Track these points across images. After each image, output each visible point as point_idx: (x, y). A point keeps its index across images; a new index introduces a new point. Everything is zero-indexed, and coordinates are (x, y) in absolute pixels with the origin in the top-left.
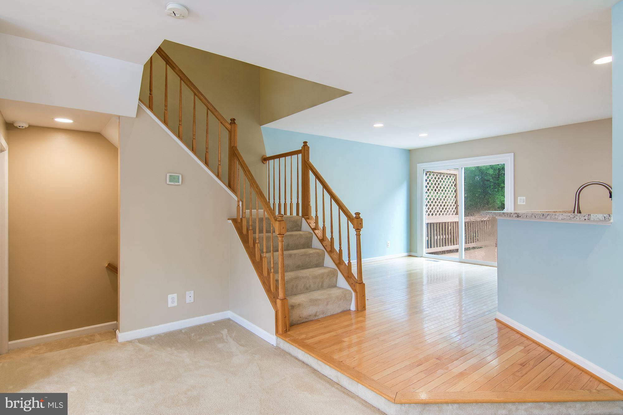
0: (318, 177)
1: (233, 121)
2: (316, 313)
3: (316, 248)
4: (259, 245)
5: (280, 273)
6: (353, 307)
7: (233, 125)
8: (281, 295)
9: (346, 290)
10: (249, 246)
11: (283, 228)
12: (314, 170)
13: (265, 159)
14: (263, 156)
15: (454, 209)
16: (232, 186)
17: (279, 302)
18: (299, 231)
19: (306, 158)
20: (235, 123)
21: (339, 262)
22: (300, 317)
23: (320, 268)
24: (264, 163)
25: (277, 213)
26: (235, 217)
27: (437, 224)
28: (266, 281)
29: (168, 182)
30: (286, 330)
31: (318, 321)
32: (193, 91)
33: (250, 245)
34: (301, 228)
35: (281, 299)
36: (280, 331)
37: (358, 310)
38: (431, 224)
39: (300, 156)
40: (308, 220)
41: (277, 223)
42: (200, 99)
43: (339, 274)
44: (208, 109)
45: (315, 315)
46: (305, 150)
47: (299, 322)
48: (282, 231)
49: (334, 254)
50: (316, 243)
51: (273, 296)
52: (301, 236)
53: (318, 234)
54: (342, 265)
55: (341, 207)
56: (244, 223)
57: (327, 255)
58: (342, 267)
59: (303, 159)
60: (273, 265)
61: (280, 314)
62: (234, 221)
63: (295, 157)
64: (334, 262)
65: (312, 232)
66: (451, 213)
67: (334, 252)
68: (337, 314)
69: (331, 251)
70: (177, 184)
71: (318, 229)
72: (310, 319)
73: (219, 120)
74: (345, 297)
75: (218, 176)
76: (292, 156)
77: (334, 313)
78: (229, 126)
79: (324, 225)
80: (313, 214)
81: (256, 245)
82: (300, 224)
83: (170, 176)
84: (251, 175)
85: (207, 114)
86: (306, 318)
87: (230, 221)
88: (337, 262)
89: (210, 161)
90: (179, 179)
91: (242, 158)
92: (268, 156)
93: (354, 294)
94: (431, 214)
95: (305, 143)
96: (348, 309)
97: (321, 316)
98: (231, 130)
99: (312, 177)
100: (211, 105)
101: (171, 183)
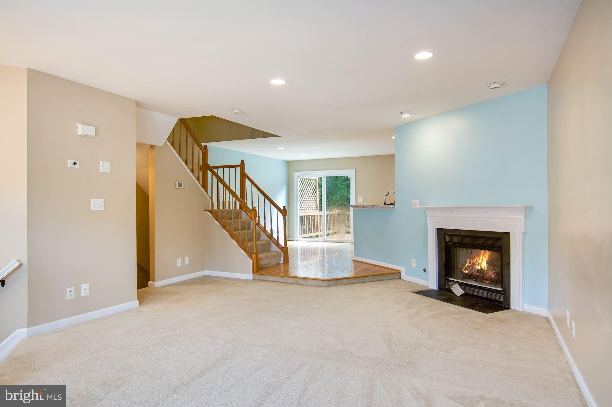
0: (253, 183)
2: (267, 264)
6: (282, 261)
7: (206, 150)
8: (255, 251)
9: (278, 252)
12: (249, 178)
15: (315, 205)
19: (244, 171)
20: (207, 148)
21: (271, 236)
22: (262, 265)
23: (259, 241)
27: (306, 216)
28: (242, 246)
29: (177, 187)
32: (186, 128)
35: (255, 254)
36: (255, 270)
37: (285, 263)
38: (303, 216)
39: (238, 169)
42: (190, 133)
43: (272, 243)
44: (194, 139)
46: (242, 165)
48: (255, 216)
49: (267, 232)
51: (248, 253)
55: (272, 202)
56: (219, 213)
57: (262, 233)
58: (273, 240)
59: (240, 171)
61: (255, 262)
63: (232, 169)
64: (268, 237)
66: (313, 209)
68: (275, 265)
69: (265, 230)
70: (181, 188)
73: (198, 146)
74: (279, 256)
75: (198, 181)
76: (230, 168)
77: (274, 265)
78: (204, 150)
79: (258, 215)
82: (239, 215)
83: (178, 183)
85: (193, 143)
87: (207, 212)
89: (194, 172)
90: (182, 185)
93: (282, 253)
94: (303, 209)
95: (242, 161)
96: (280, 262)
97: (268, 266)
98: (205, 152)
99: (248, 183)
100: (196, 137)
101: (179, 188)
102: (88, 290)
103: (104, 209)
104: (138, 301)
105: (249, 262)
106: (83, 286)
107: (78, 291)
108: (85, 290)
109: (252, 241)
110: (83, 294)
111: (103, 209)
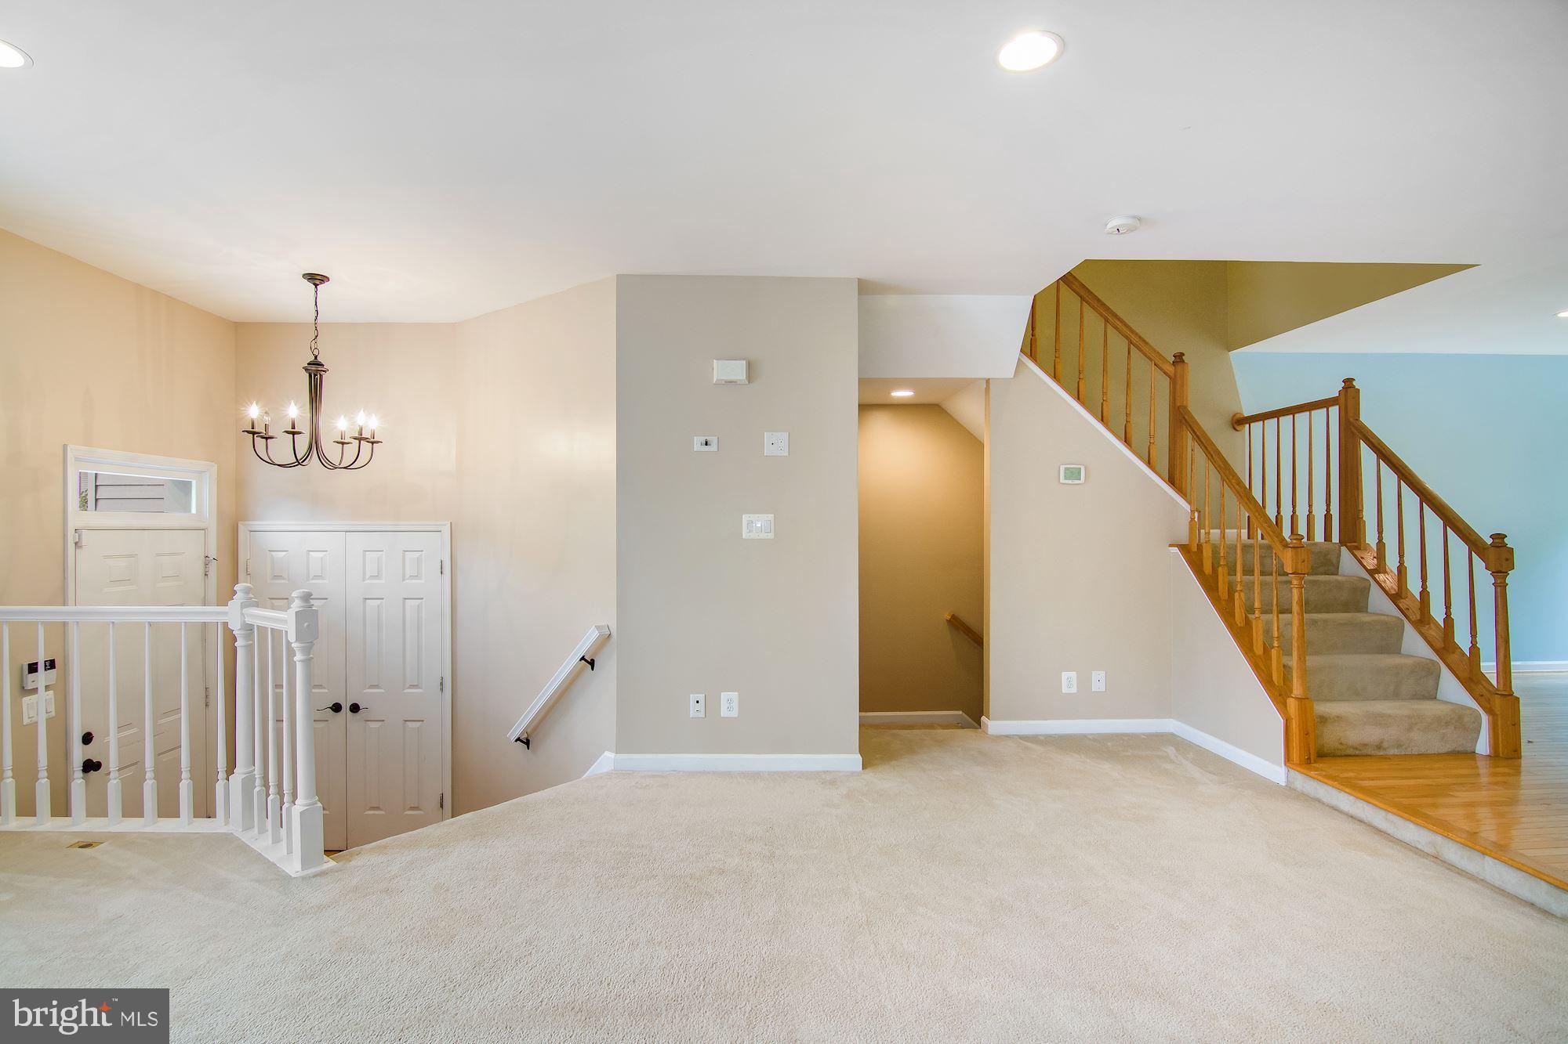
0: (1384, 455)
1: (1179, 358)
2: (1382, 742)
3: (1378, 612)
4: (1242, 594)
5: (1295, 654)
6: (1483, 747)
7: (1179, 367)
8: (1297, 690)
9: (1465, 707)
10: (1219, 597)
11: (1303, 561)
12: (1373, 440)
13: (1239, 422)
14: (1234, 415)
16: (1177, 482)
17: (1292, 704)
18: (1332, 574)
19: (1351, 414)
20: (1183, 361)
21: (1445, 645)
22: (1341, 744)
23: (1391, 655)
24: (1237, 431)
25: (1286, 533)
26: (1185, 541)
28: (1261, 665)
29: (1062, 480)
30: (1309, 758)
31: (1386, 758)
32: (1102, 315)
33: (1220, 594)
34: (1338, 568)
35: (1296, 698)
36: (1295, 755)
37: (1497, 755)
39: (1334, 411)
40: (1357, 553)
41: (1289, 553)
42: (1116, 328)
43: (1445, 671)
44: (1131, 342)
45: (1379, 747)
46: (1348, 397)
47: (1339, 753)
48: (1299, 567)
49: (1430, 628)
50: (1379, 602)
51: (1279, 693)
52: (1339, 586)
53: (1385, 581)
54: (1453, 653)
55: (1450, 520)
56: (1207, 553)
57: (1409, 630)
58: (1453, 658)
59: (1343, 420)
60: (1278, 634)
61: (1294, 726)
62: (1184, 549)
63: (1319, 415)
64: (1431, 646)
65: (1367, 577)
67: (1429, 624)
69: (1422, 620)
70: (1077, 482)
71: (1385, 572)
72: (1365, 752)
73: (1151, 360)
74: (1461, 723)
75: (1149, 463)
76: (1313, 412)
78: (1170, 369)
79: (1401, 562)
80: (1371, 538)
81: (1237, 595)
82: (1334, 561)
83: (1067, 469)
84: (1225, 462)
85: (1129, 353)
86: (1357, 749)
87: (1175, 550)
88: (1439, 644)
89: (1135, 438)
90: (1079, 473)
91: (1200, 427)
92: (1247, 412)
93: (1485, 718)
95: (1349, 381)
96: (1469, 749)
98: (1175, 376)
99: (1367, 457)
100: (1136, 334)
101: (1067, 481)
102: (735, 705)
103: (773, 537)
104: (859, 757)
105: (1269, 721)
106: (725, 696)
107: (711, 705)
108: (729, 704)
109: (1288, 655)
110: (724, 713)
111: (771, 536)
